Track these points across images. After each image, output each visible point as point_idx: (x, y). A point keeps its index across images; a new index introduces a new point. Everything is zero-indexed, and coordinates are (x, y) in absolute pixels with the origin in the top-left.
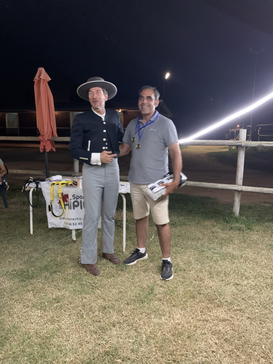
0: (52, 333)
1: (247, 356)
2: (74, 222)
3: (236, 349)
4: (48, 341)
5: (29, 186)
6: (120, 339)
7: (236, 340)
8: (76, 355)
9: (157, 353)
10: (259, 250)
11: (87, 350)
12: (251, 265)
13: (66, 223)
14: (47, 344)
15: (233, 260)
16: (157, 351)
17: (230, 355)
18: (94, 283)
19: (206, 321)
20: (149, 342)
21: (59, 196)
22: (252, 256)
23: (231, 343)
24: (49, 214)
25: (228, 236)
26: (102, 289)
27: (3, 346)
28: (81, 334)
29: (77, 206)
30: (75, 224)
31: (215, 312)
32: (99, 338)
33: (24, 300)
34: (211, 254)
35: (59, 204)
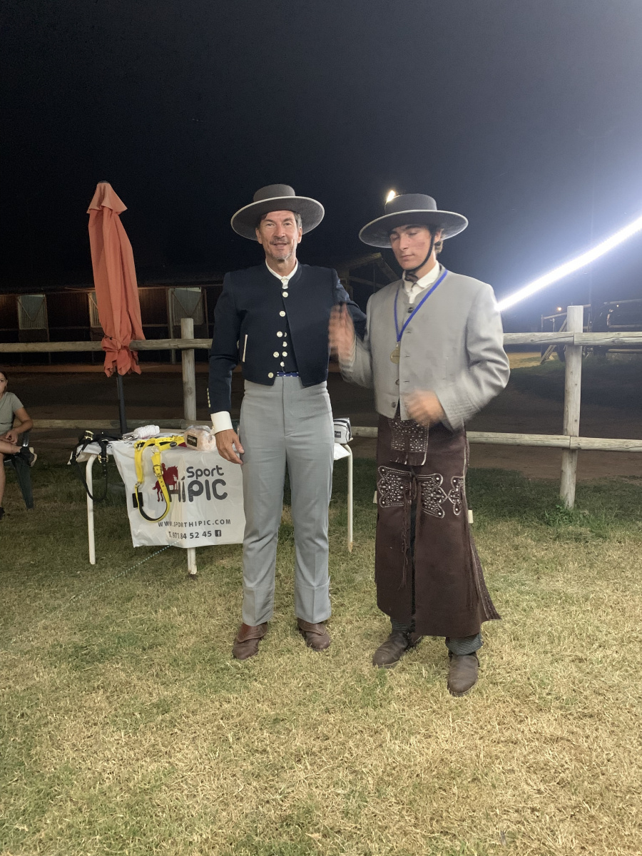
0: (156, 781)
1: (615, 818)
2: (194, 529)
3: (587, 803)
4: (147, 798)
5: (85, 451)
6: (314, 789)
7: (586, 783)
8: (215, 828)
9: (403, 817)
10: (627, 583)
11: (238, 815)
12: (609, 617)
13: (175, 535)
14: (144, 805)
15: (567, 606)
16: (404, 813)
17: (574, 815)
18: (246, 667)
19: (512, 742)
20: (384, 794)
21: (156, 471)
22: (610, 596)
23: (576, 790)
24: (133, 514)
25: (552, 555)
26: (266, 681)
27: (44, 812)
28: (222, 781)
29: (198, 493)
30: (195, 535)
31: (533, 723)
32: (266, 789)
33: (86, 711)
34: (514, 595)
35: (156, 490)
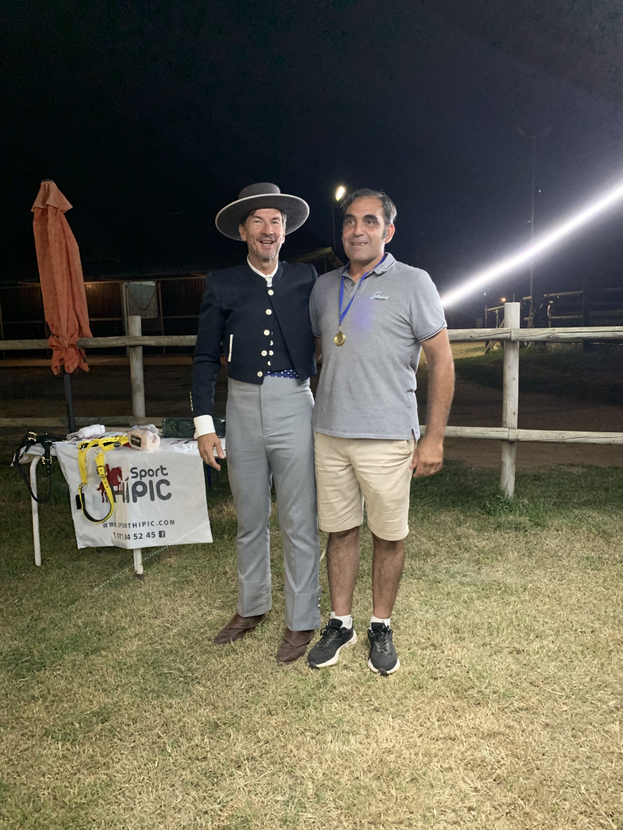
0: (93, 795)
1: (548, 813)
2: (137, 530)
3: (522, 799)
4: (83, 813)
5: (29, 452)
6: (254, 797)
7: (521, 779)
9: (341, 822)
10: (563, 572)
12: (547, 607)
13: (119, 535)
14: (80, 820)
15: (506, 596)
16: (342, 818)
17: (509, 812)
18: (189, 670)
19: (451, 739)
20: (323, 798)
21: (100, 472)
22: (547, 585)
24: (77, 516)
25: (493, 545)
26: (209, 683)
28: (160, 792)
29: (142, 494)
30: (139, 536)
31: (471, 717)
32: (205, 798)
33: (23, 722)
34: (455, 586)
35: (101, 491)
